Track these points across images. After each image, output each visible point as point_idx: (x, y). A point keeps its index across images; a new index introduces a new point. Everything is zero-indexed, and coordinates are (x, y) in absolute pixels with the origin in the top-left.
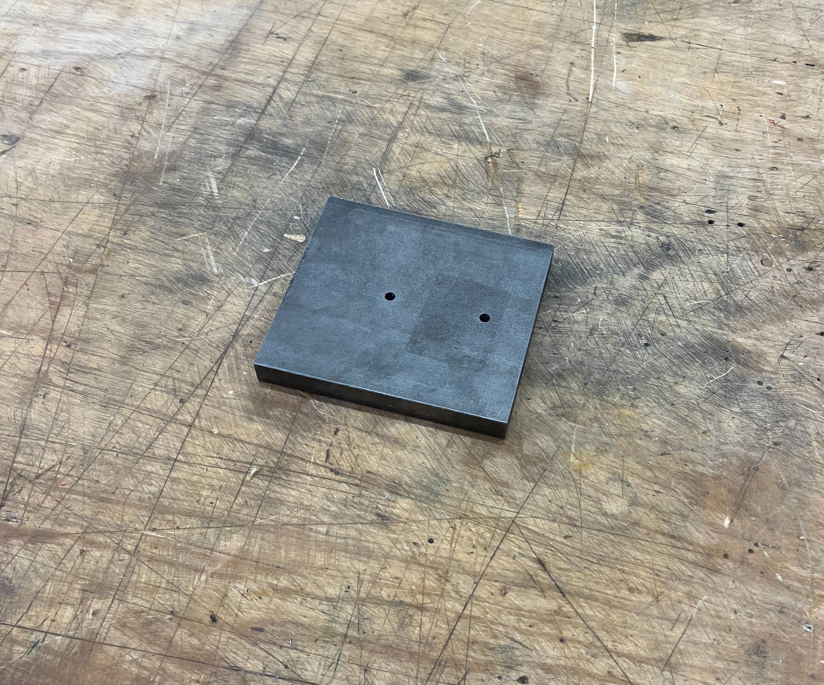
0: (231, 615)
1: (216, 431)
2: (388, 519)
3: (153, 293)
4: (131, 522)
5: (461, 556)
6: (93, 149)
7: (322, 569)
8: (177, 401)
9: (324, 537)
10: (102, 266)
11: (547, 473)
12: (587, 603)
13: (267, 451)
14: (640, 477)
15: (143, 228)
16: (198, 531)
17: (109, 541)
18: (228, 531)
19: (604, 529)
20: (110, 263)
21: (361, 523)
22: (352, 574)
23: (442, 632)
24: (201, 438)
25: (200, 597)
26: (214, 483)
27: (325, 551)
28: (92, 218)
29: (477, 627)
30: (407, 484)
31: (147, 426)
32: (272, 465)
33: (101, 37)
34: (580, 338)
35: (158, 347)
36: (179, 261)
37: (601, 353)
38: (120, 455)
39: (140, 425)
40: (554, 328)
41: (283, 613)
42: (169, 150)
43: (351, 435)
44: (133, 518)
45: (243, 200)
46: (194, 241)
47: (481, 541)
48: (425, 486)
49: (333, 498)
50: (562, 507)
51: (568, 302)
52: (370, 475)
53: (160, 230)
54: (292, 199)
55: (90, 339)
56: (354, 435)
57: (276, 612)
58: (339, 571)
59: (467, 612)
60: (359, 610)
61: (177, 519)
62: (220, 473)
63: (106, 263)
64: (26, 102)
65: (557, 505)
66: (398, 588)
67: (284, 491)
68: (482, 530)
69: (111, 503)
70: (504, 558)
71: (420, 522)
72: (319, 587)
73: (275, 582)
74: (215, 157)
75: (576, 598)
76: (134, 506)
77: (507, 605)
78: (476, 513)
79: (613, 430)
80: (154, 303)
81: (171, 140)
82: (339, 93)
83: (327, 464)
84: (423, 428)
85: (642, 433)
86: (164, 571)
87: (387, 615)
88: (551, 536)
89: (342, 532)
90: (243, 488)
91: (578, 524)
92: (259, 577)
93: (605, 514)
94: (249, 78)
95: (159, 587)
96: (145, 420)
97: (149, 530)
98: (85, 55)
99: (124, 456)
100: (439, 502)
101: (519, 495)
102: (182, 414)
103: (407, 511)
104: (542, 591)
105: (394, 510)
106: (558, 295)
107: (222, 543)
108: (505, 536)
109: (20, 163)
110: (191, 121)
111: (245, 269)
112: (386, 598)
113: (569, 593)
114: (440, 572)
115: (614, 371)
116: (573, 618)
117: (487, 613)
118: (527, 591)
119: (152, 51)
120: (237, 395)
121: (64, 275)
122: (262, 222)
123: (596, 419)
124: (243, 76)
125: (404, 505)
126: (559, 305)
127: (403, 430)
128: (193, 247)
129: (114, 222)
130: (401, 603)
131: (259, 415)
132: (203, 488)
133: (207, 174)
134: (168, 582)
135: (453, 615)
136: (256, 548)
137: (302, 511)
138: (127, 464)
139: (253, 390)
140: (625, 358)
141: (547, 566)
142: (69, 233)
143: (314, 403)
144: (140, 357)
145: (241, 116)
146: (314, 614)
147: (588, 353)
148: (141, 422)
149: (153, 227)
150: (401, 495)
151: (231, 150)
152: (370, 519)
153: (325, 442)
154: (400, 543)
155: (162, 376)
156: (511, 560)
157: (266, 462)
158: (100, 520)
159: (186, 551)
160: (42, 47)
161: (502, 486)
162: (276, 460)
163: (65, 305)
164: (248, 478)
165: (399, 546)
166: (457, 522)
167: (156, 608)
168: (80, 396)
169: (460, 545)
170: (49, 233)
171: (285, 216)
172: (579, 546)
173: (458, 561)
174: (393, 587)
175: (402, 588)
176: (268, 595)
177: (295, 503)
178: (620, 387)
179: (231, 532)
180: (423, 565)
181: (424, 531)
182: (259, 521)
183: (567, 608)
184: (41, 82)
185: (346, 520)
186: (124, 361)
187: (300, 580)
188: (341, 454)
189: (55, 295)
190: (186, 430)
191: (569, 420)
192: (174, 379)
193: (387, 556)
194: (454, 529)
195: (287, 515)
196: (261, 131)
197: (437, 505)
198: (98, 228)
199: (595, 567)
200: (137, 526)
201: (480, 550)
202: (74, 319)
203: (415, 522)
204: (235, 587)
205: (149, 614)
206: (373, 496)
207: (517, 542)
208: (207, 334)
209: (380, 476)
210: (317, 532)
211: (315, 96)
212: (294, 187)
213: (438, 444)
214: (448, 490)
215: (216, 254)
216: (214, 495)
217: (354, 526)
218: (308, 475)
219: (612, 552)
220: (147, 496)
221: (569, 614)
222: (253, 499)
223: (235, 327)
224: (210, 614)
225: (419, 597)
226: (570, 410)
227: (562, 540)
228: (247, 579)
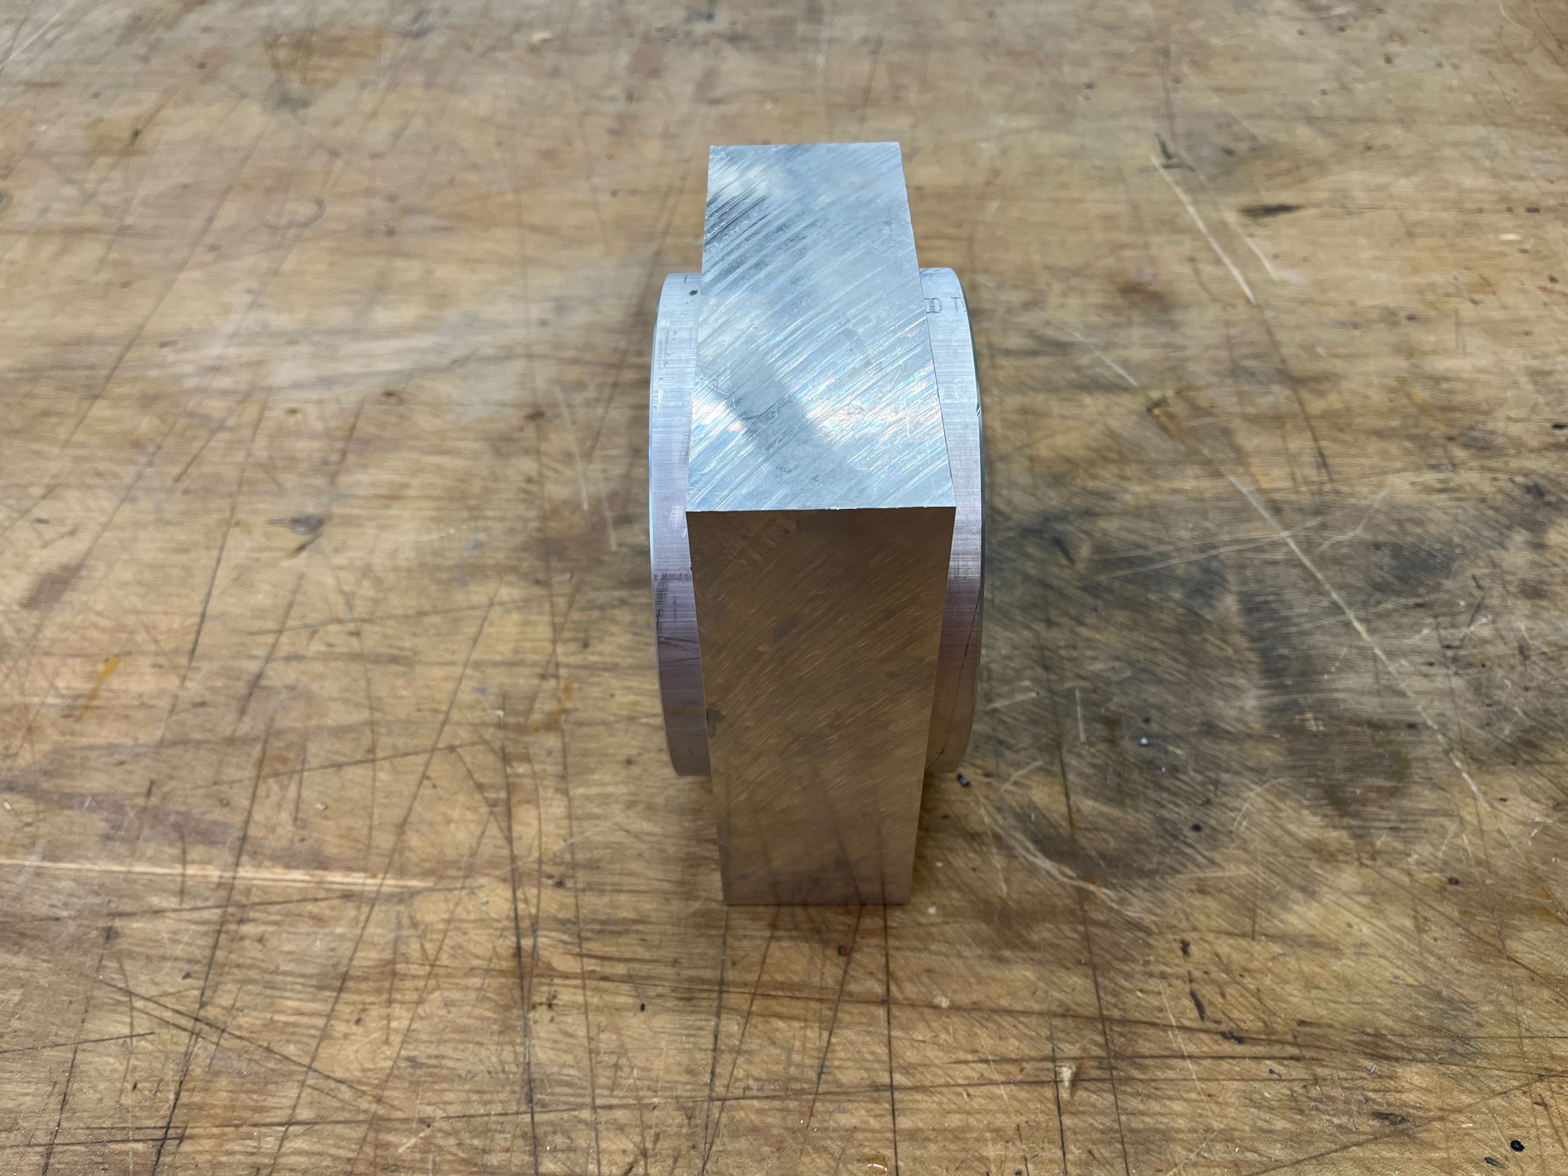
1: (943, 1001)
6: (464, 514)
8: (832, 954)
10: (565, 711)
13: (1071, 1023)
15: (614, 629)
20: (578, 704)
24: (922, 1025)
26: (1000, 1124)
28: (511, 629)
32: (1096, 1051)
33: (412, 343)
34: (1512, 667)
38: (767, 1104)
42: (604, 493)
43: (1218, 949)
49: (1266, 1100)
51: (1445, 610)
52: (1308, 1030)
55: (598, 861)
56: (1224, 948)
63: (569, 705)
64: (315, 460)
67: (1155, 1106)
71: (1470, 1109)
81: (600, 476)
83: (1209, 1025)
96: (785, 1011)
98: (393, 372)
99: (778, 1105)
102: (856, 980)
103: (1427, 1090)
105: (1404, 1096)
109: (340, 561)
119: (506, 348)
121: (497, 745)
125: (1417, 1080)
127: (1312, 914)
129: (556, 628)
131: (1011, 945)
142: (477, 665)
150: (1396, 1060)
152: (1368, 1130)
153: (1176, 977)
157: (1084, 1049)
162: (1100, 1039)
163: (520, 802)
170: (438, 672)
181: (1491, 1127)
184: (332, 424)
185: (1323, 1146)
188: (1224, 996)
189: (493, 786)
190: (880, 1011)
194: (1544, 1105)
197: (1480, 1063)
198: (526, 645)
202: (550, 828)
203: (1460, 1111)
206: (1341, 1074)
209: (1330, 1026)
213: (1398, 930)
218: (1182, 1058)
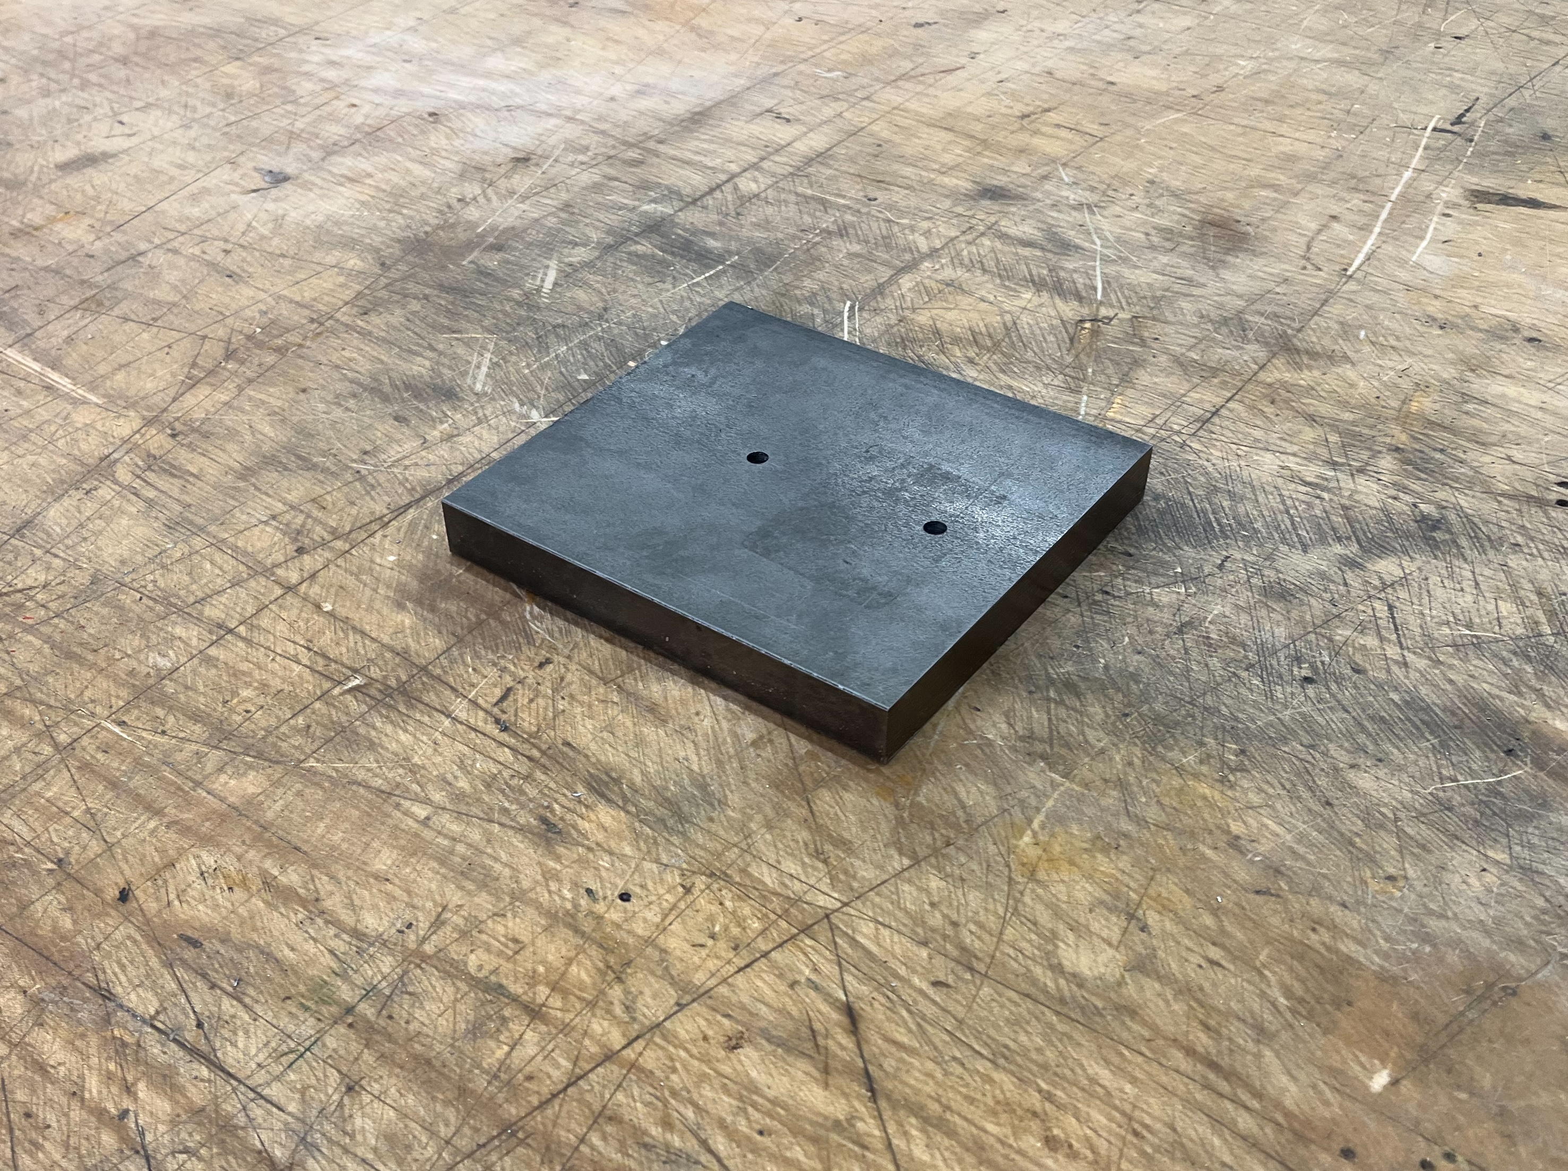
0: (158, 899)
1: (327, 607)
2: (560, 833)
3: (354, 396)
4: (93, 701)
5: (675, 943)
6: (388, 206)
7: (376, 877)
8: (291, 548)
9: (416, 825)
10: (301, 346)
11: (951, 850)
12: (923, 1131)
13: (397, 660)
14: (1179, 919)
15: (398, 312)
16: (194, 747)
17: (37, 718)
18: (246, 763)
19: (1042, 998)
20: (314, 346)
21: (502, 822)
22: (429, 905)
23: (556, 1074)
24: (295, 611)
25: (125, 853)
26: (272, 683)
27: (403, 848)
28: (328, 285)
29: (636, 1092)
30: (632, 786)
31: (217, 571)
32: (393, 683)
33: (493, 85)
34: (1151, 632)
35: (314, 467)
36: (427, 363)
37: (1188, 670)
38: (145, 600)
39: (208, 566)
40: (1096, 602)
41: (255, 929)
42: (506, 225)
43: (569, 677)
44: (99, 695)
45: (586, 305)
46: (468, 344)
47: (735, 931)
48: (666, 799)
49: (473, 766)
50: (955, 924)
51: (1150, 567)
52: (565, 749)
53: (423, 319)
54: (674, 318)
55: (213, 434)
56: (574, 676)
57: (242, 923)
58: (409, 892)
59: (629, 1054)
60: (405, 973)
61: (171, 719)
62: (292, 671)
63: (308, 344)
64: (331, 141)
65: (945, 916)
66: (509, 959)
67: (389, 729)
68: (747, 911)
69: (81, 665)
70: (769, 978)
71: (622, 857)
72: (352, 906)
73: (275, 872)
74: (576, 244)
75: (902, 1113)
76: (116, 679)
77: (726, 1069)
78: (750, 875)
79: (1153, 814)
80: (347, 409)
81: (516, 213)
82: (844, 197)
83: (496, 710)
84: (719, 701)
85: (1225, 838)
86: (94, 792)
87: (456, 1000)
88: (902, 971)
89: (455, 828)
90: (317, 705)
91: (981, 968)
92: (251, 854)
93: (1058, 969)
94: (697, 158)
95: (67, 813)
96: (220, 561)
97: (114, 721)
98: (455, 101)
99: (151, 603)
100: (683, 834)
101: (867, 873)
102: (287, 570)
103: (605, 831)
104: (826, 1070)
105: (579, 821)
106: (1132, 551)
107: (223, 778)
108: (793, 937)
109: (270, 206)
110: (564, 196)
111: (531, 395)
112: (472, 971)
113: (888, 1098)
114: (612, 960)
115: (1206, 709)
116: (874, 1152)
117: (674, 1070)
118: (790, 1059)
119: (559, 108)
120: (399, 564)
121: (233, 347)
122: (599, 339)
123: (1121, 784)
124: (689, 155)
125: (606, 820)
126: (1129, 568)
127: (676, 693)
128: (461, 350)
129: (359, 295)
130: (500, 989)
131: (419, 602)
132: (248, 685)
133: (547, 262)
134: (88, 810)
135: (594, 1049)
136: (278, 806)
137: (401, 771)
138: (148, 616)
139: (431, 565)
140: (1243, 691)
141: (862, 1026)
142: (280, 298)
143: (530, 609)
144: (275, 475)
145: (654, 201)
146: (313, 950)
147: (1157, 662)
148: (212, 563)
149: (414, 313)
150: (609, 801)
151: (610, 240)
152: (522, 821)
153: (512, 674)
154: (559, 881)
155: (292, 507)
156: (783, 988)
157: (385, 677)
158: (47, 683)
159: (152, 771)
160: (399, 86)
161: (835, 847)
162: (404, 678)
163: (207, 384)
164: (336, 691)
165: (554, 886)
166: (700, 882)
167: (39, 845)
168: (142, 503)
169: (684, 923)
170: (250, 293)
171: (646, 337)
172: (960, 1012)
173: (663, 951)
174: (500, 954)
175: (515, 963)
176: (248, 889)
177: (397, 755)
178: (1210, 741)
179: (250, 767)
180: (583, 934)
181: (621, 876)
182: (312, 763)
183: (868, 1127)
184: (369, 122)
185: (474, 810)
186: (246, 473)
187: (324, 883)
188: (531, 701)
189: (202, 368)
190: (278, 591)
191: (1052, 767)
192: (308, 516)
193: (518, 896)
194: (688, 890)
195: (369, 770)
196: (675, 225)
197: (675, 840)
198: (326, 298)
199: (982, 1066)
200: (98, 710)
201: (722, 947)
202: (208, 404)
203: (611, 854)
204: (197, 857)
205: (20, 850)
206: (552, 785)
207: (815, 957)
208: (406, 468)
209: (586, 756)
210: (406, 813)
211: (797, 194)
212: (687, 304)
213: (735, 735)
214: (711, 820)
215: (494, 365)
216: (261, 700)
217: (485, 825)
218: (448, 716)
219: (1039, 1050)
220: (144, 670)
221: (867, 1140)
222: (324, 726)
223: (460, 468)
224: (122, 884)
225: (542, 991)
226: (1064, 751)
227: (924, 986)
228: (229, 850)
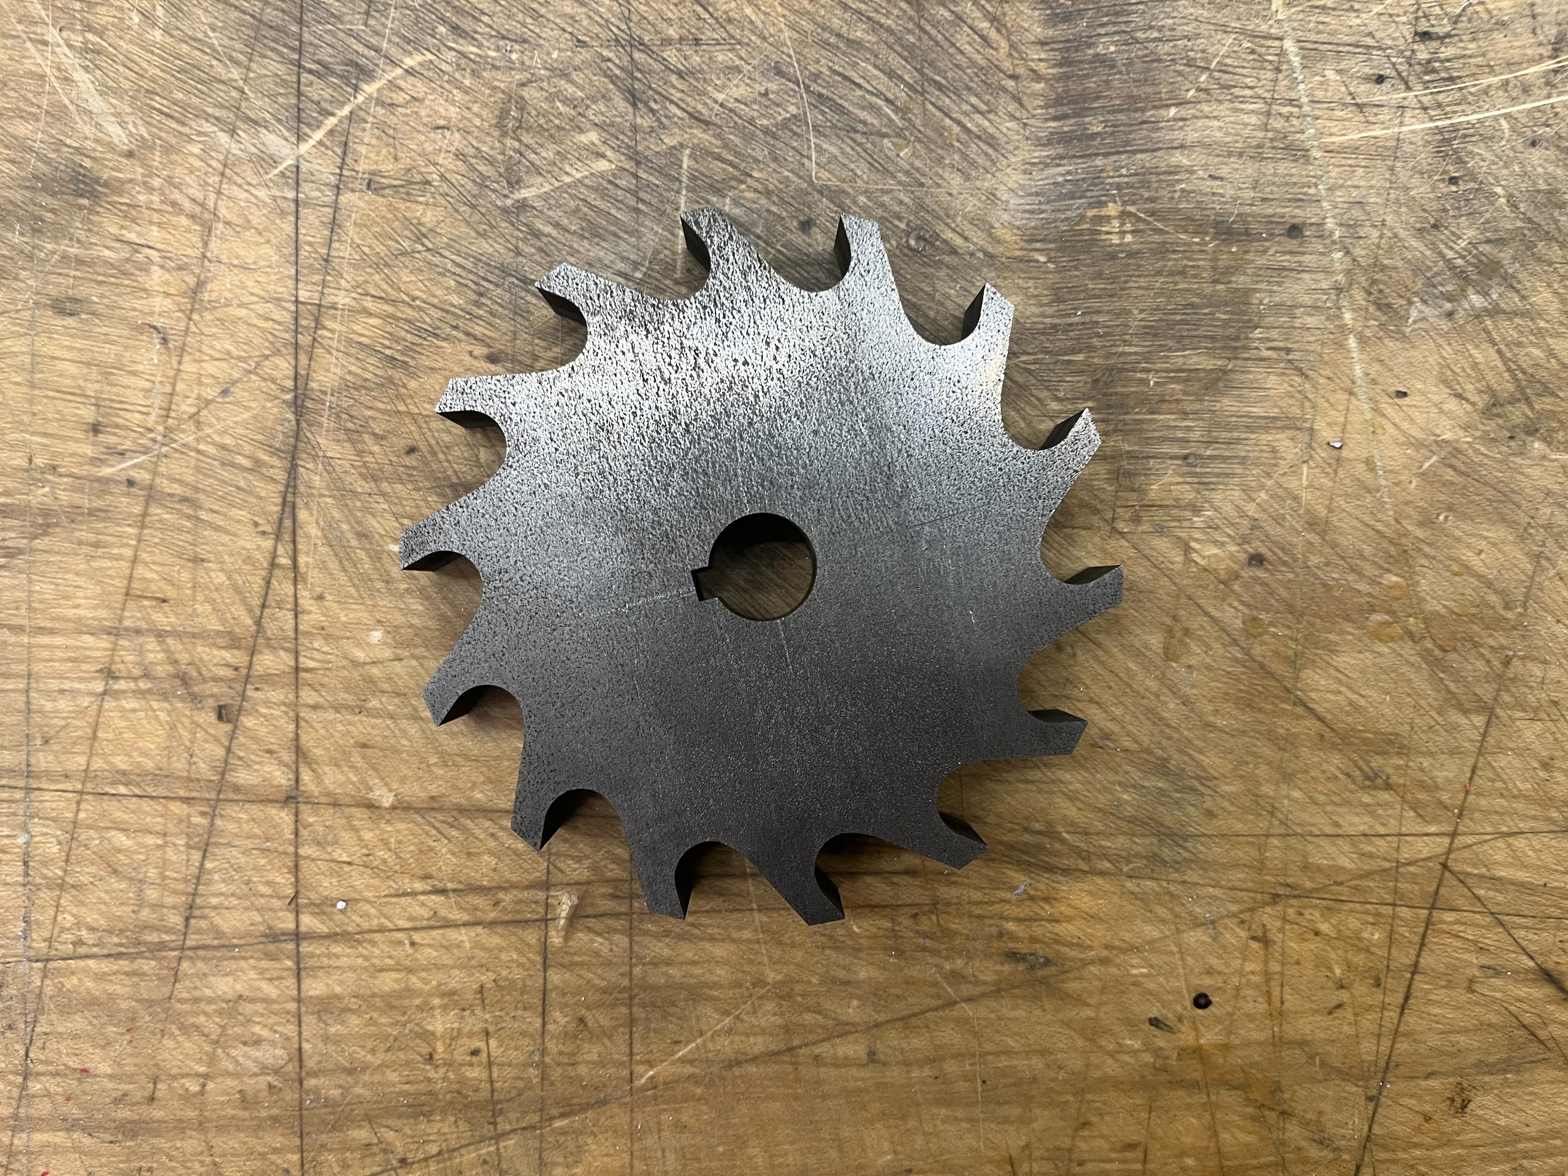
2: (1048, 962)
5: (1308, 1026)
16: (471, 1156)
21: (969, 1000)
31: (151, 840)
39: (125, 840)
47: (1360, 959)
48: (1134, 821)
61: (389, 1135)
62: (459, 946)
68: (1353, 924)
70: (1440, 995)
78: (1319, 870)
89: (919, 1043)
90: (555, 978)
100: (1195, 862)
101: (1446, 771)
108: (1428, 924)
114: (1257, 1095)
118: (1527, 1079)
120: (398, 639)
132: (428, 1010)
137: (770, 1007)
138: (150, 990)
139: (445, 611)
148: (124, 829)
154: (1109, 1032)
155: (115, 633)
156: (1464, 997)
161: (1383, 753)
164: (555, 939)
165: (1108, 1045)
166: (1269, 917)
169: (1296, 991)
173: (1302, 1044)
177: (738, 986)
180: (1198, 1086)
182: (645, 1075)
192: (161, 636)
193: (1080, 1086)
201: (1361, 990)
207: (1470, 933)
208: (197, 421)
210: (838, 1064)
214: (1210, 816)
216: (473, 1023)
217: (950, 1014)
222: (600, 1005)
223: (285, 366)
